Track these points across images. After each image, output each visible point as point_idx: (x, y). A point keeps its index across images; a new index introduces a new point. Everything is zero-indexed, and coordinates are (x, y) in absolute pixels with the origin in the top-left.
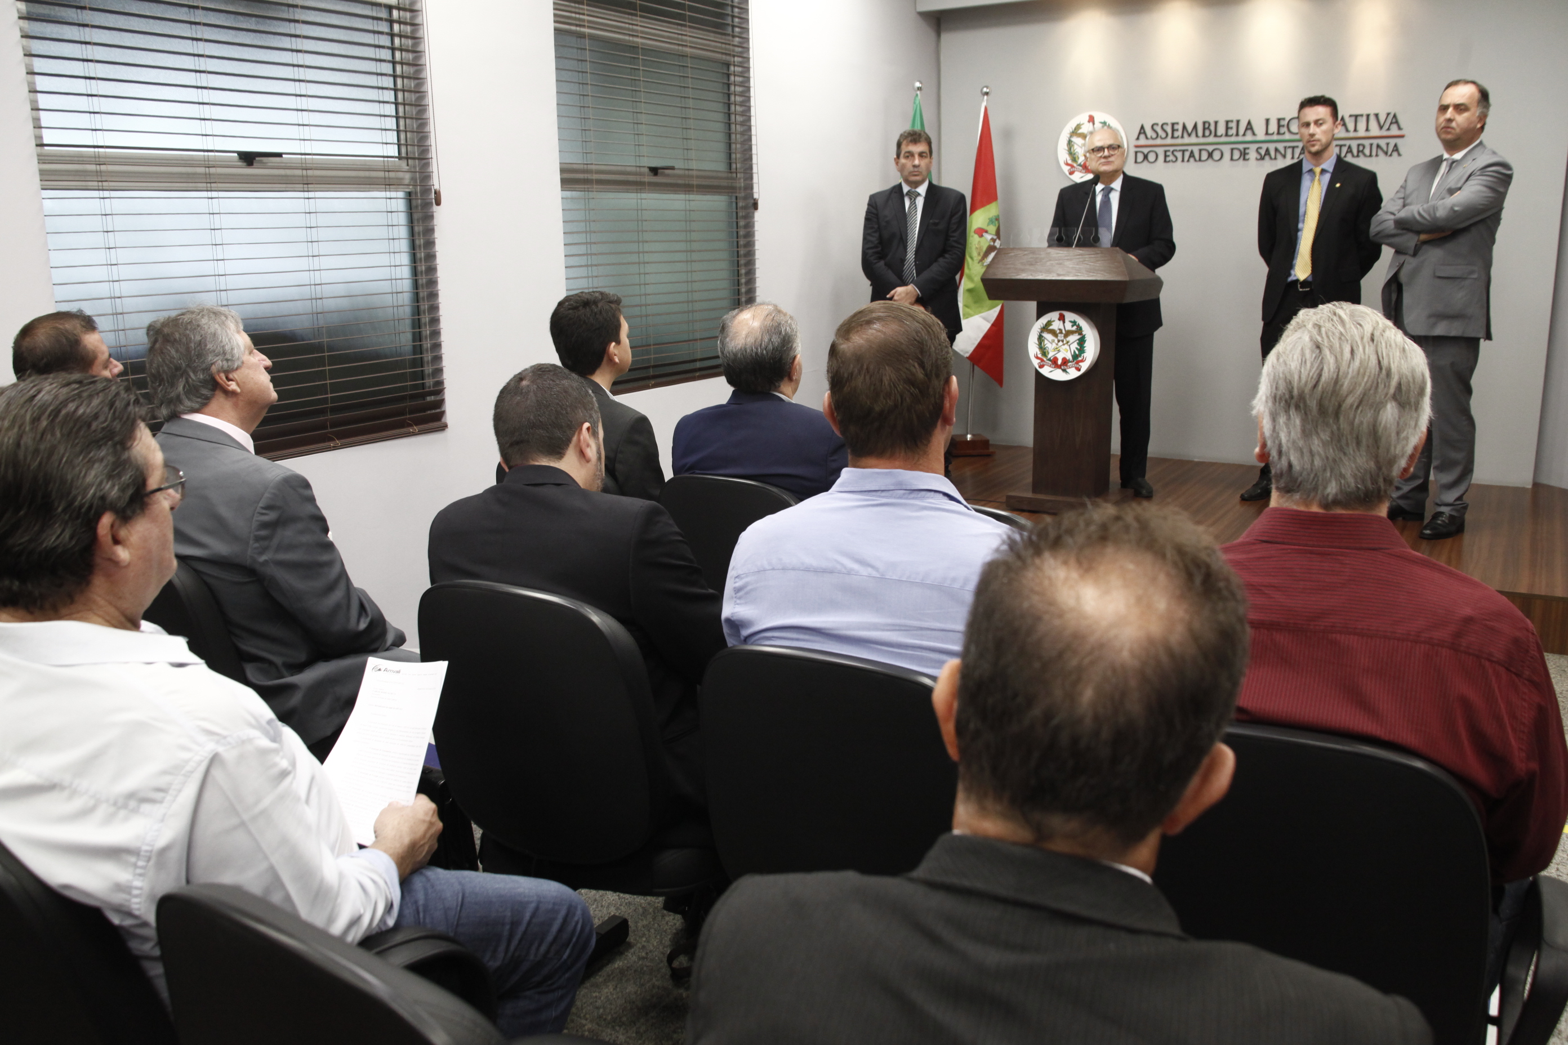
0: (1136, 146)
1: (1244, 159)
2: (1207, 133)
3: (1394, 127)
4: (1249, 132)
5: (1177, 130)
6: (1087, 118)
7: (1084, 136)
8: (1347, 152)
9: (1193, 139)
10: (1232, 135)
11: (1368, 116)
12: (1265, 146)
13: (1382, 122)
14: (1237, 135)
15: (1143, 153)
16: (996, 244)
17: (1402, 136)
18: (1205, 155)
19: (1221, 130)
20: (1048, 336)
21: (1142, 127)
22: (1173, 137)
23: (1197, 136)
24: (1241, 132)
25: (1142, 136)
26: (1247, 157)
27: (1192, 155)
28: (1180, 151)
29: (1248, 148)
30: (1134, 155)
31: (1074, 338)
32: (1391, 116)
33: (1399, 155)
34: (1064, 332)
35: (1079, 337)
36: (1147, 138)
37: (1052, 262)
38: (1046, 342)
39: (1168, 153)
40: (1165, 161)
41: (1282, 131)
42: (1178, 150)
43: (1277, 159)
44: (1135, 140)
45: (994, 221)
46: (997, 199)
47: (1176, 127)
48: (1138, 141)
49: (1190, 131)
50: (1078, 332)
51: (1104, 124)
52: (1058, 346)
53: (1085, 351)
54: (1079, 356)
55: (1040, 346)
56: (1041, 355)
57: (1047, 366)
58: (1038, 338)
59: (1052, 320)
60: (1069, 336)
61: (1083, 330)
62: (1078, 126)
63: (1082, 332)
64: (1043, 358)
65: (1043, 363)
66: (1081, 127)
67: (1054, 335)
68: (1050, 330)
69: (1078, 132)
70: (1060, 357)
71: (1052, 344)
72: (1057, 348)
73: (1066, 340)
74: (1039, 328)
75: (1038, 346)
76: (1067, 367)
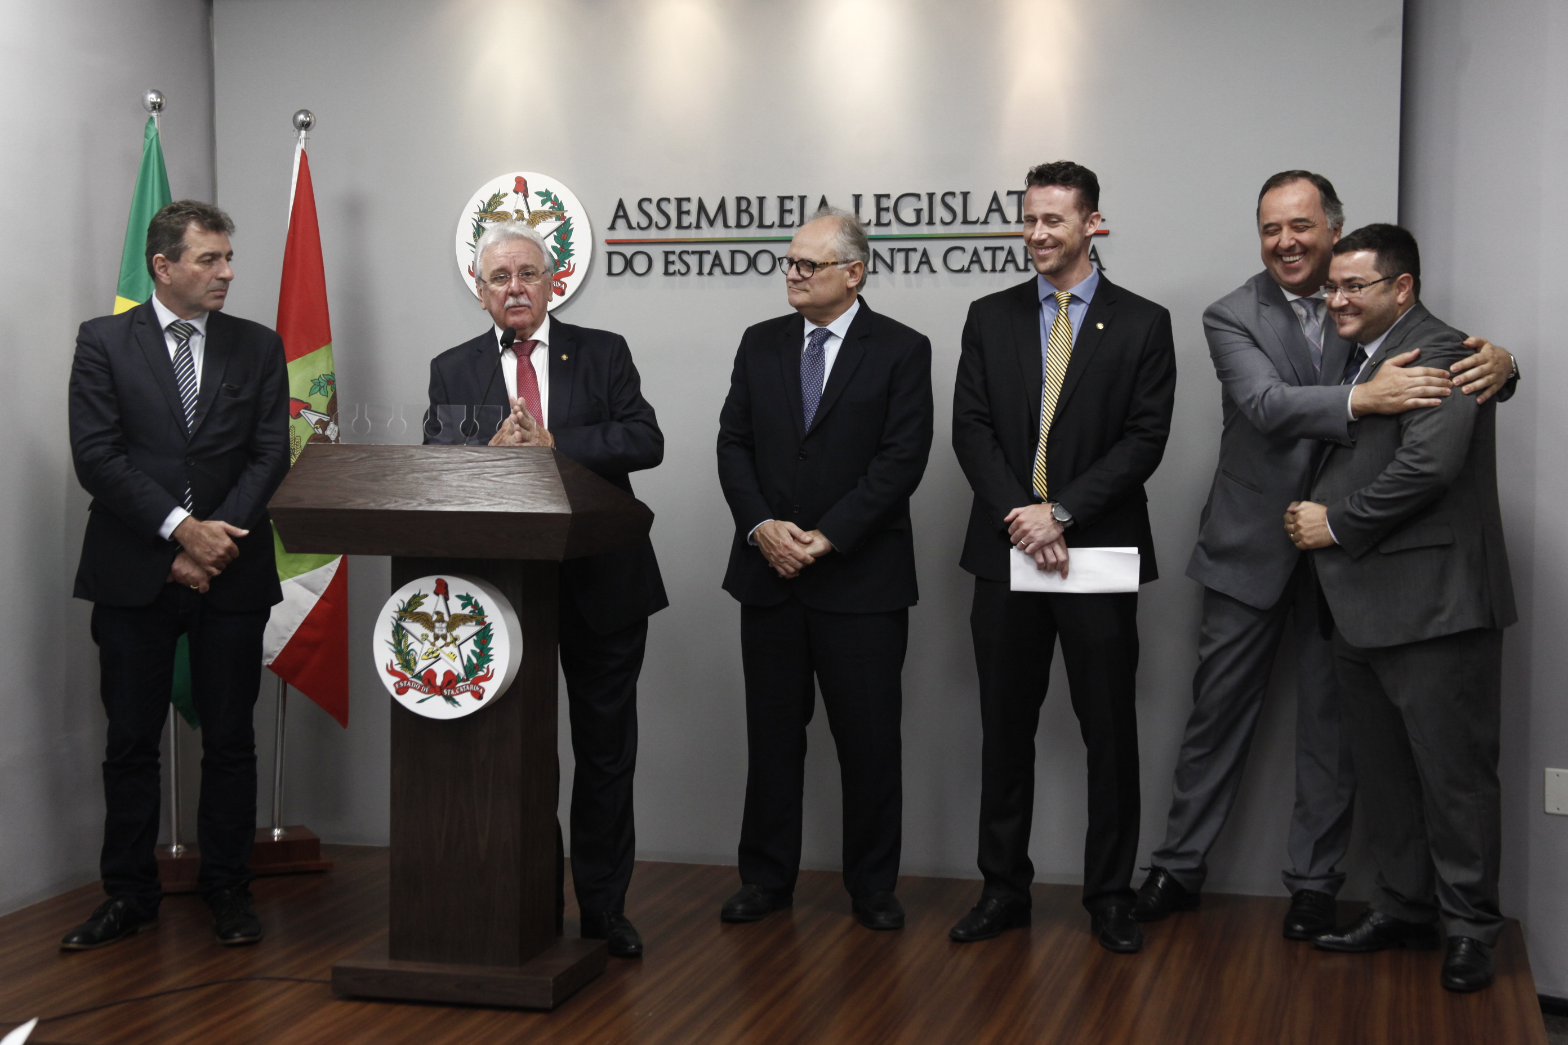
0: (610, 243)
2: (745, 220)
5: (688, 213)
6: (513, 184)
7: (505, 219)
8: (1006, 262)
9: (719, 232)
15: (623, 255)
16: (328, 433)
18: (741, 263)
19: (772, 215)
20: (415, 628)
21: (621, 205)
22: (680, 226)
23: (726, 225)
25: (621, 223)
27: (717, 261)
28: (693, 253)
30: (606, 256)
31: (466, 631)
34: (446, 618)
35: (478, 628)
36: (630, 227)
37: (416, 475)
38: (410, 639)
39: (671, 258)
40: (666, 273)
41: (885, 219)
42: (690, 251)
43: (877, 272)
44: (608, 231)
45: (323, 386)
46: (330, 340)
47: (685, 206)
48: (613, 232)
49: (712, 216)
50: (475, 618)
51: (546, 196)
52: (435, 649)
53: (491, 658)
54: (480, 669)
55: (399, 648)
56: (400, 666)
57: (415, 688)
58: (393, 632)
59: (421, 594)
60: (458, 626)
61: (486, 614)
62: (494, 198)
63: (483, 619)
64: (404, 672)
65: (405, 682)
66: (501, 200)
67: (426, 625)
68: (419, 616)
69: (494, 209)
70: (440, 670)
71: (422, 643)
72: (433, 653)
73: (451, 635)
74: (395, 612)
75: (395, 648)
76: (455, 691)
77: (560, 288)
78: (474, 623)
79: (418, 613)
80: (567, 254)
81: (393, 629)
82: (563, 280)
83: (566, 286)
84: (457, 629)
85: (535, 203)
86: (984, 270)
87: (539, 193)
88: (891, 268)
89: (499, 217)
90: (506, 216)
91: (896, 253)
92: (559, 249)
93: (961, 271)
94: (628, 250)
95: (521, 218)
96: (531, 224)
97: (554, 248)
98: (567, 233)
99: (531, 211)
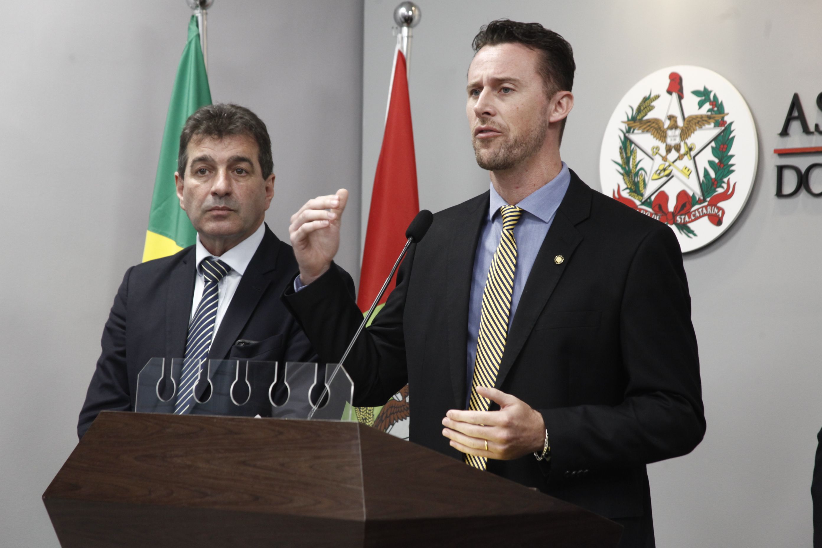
0: (782, 153)
6: (666, 82)
7: (657, 129)
15: (796, 169)
21: (796, 103)
25: (796, 126)
30: (775, 172)
44: (778, 137)
48: (785, 139)
51: (704, 95)
62: (645, 102)
66: (652, 104)
69: (644, 116)
77: (716, 216)
80: (726, 171)
82: (719, 205)
83: (723, 213)
85: (692, 106)
87: (696, 93)
89: (649, 126)
90: (657, 124)
92: (717, 164)
94: (803, 163)
95: (674, 126)
96: (685, 133)
97: (711, 163)
98: (727, 143)
99: (686, 115)
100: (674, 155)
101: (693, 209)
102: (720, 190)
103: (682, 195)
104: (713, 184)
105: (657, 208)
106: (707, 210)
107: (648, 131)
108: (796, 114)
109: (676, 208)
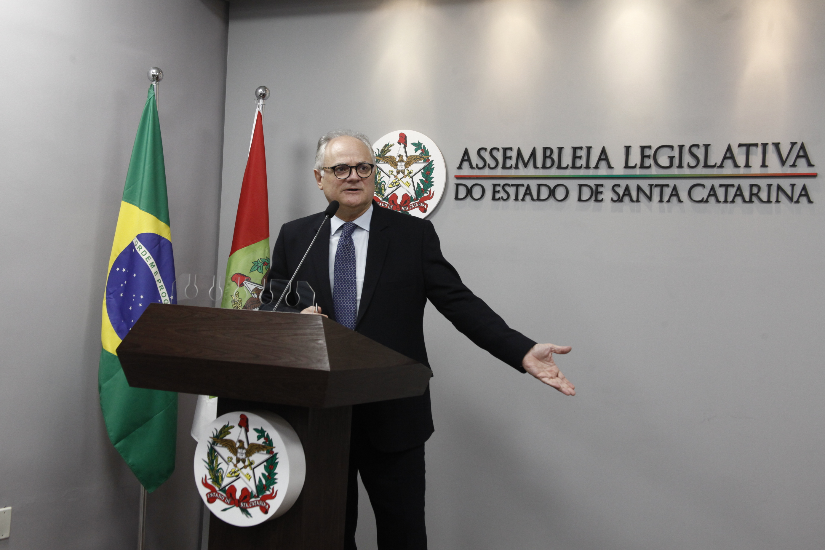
0: (458, 177)
1: (596, 200)
2: (549, 163)
3: (802, 162)
4: (603, 164)
5: (510, 158)
6: (398, 138)
7: (392, 161)
8: (736, 195)
9: (530, 171)
10: (580, 168)
11: (765, 145)
12: (623, 183)
13: (784, 156)
14: (588, 167)
15: (466, 186)
17: (814, 176)
18: (544, 193)
19: (567, 160)
20: (224, 452)
21: (466, 152)
22: (504, 167)
23: (535, 167)
24: (593, 164)
25: (466, 164)
26: (600, 197)
27: (528, 191)
29: (602, 186)
30: (455, 187)
31: (259, 457)
32: (798, 146)
33: (810, 202)
34: (246, 446)
35: (267, 456)
38: (220, 460)
39: (498, 188)
40: (494, 199)
41: (647, 164)
42: (510, 184)
43: (639, 201)
44: (457, 170)
45: (260, 266)
46: (268, 235)
47: (509, 153)
48: (460, 170)
49: (526, 160)
50: (266, 448)
51: (418, 145)
52: (237, 469)
53: (276, 481)
54: (267, 489)
55: (212, 466)
56: (211, 480)
57: (221, 499)
58: (208, 453)
59: (230, 425)
60: (254, 453)
61: (274, 445)
62: (385, 147)
63: (272, 449)
64: (214, 486)
65: (214, 493)
66: (390, 148)
67: (232, 450)
68: (226, 442)
69: (385, 155)
70: (239, 486)
71: (228, 464)
72: (235, 472)
73: (249, 460)
74: (211, 438)
75: (209, 466)
76: (248, 505)
77: (423, 207)
78: (265, 452)
79: (227, 440)
80: (429, 185)
81: (208, 451)
82: (425, 202)
83: (427, 206)
84: (253, 455)
85: (411, 151)
86: (718, 201)
87: (414, 144)
88: (650, 198)
89: (388, 159)
90: (392, 159)
91: (654, 188)
92: (424, 181)
93: (701, 201)
94: (469, 183)
95: (402, 161)
96: (408, 164)
97: (421, 180)
98: (430, 171)
99: (408, 156)
100: (401, 175)
101: (411, 204)
102: (426, 195)
103: (405, 196)
104: (422, 191)
105: (391, 202)
106: (418, 205)
107: (387, 162)
108: (466, 158)
109: (401, 202)
